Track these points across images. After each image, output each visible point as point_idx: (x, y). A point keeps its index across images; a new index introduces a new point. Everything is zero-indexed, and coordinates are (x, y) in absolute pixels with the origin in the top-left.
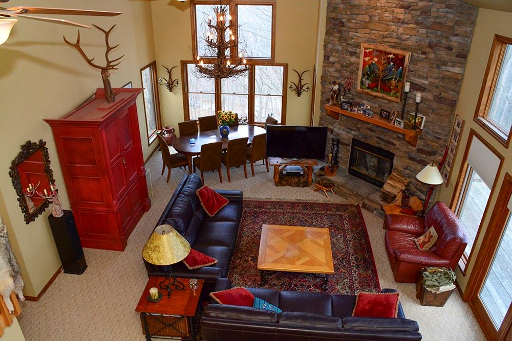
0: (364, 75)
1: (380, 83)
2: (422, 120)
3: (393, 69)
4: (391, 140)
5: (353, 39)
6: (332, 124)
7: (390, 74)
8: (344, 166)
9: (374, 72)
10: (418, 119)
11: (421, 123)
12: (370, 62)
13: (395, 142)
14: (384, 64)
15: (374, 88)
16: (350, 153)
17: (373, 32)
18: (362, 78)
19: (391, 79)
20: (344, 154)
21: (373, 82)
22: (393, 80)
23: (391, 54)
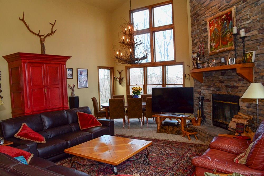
0: (211, 41)
1: (221, 41)
2: (252, 55)
3: (227, 25)
4: (235, 84)
5: (204, 20)
6: (200, 87)
7: (225, 30)
8: (210, 119)
9: (216, 35)
10: (249, 55)
11: (251, 57)
12: (213, 29)
13: (237, 85)
14: (221, 25)
15: (218, 47)
16: (212, 108)
17: (213, 8)
18: (211, 43)
19: (226, 34)
20: (208, 109)
21: (216, 43)
22: (228, 33)
23: (223, 15)
